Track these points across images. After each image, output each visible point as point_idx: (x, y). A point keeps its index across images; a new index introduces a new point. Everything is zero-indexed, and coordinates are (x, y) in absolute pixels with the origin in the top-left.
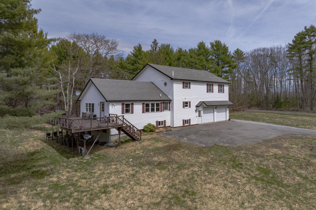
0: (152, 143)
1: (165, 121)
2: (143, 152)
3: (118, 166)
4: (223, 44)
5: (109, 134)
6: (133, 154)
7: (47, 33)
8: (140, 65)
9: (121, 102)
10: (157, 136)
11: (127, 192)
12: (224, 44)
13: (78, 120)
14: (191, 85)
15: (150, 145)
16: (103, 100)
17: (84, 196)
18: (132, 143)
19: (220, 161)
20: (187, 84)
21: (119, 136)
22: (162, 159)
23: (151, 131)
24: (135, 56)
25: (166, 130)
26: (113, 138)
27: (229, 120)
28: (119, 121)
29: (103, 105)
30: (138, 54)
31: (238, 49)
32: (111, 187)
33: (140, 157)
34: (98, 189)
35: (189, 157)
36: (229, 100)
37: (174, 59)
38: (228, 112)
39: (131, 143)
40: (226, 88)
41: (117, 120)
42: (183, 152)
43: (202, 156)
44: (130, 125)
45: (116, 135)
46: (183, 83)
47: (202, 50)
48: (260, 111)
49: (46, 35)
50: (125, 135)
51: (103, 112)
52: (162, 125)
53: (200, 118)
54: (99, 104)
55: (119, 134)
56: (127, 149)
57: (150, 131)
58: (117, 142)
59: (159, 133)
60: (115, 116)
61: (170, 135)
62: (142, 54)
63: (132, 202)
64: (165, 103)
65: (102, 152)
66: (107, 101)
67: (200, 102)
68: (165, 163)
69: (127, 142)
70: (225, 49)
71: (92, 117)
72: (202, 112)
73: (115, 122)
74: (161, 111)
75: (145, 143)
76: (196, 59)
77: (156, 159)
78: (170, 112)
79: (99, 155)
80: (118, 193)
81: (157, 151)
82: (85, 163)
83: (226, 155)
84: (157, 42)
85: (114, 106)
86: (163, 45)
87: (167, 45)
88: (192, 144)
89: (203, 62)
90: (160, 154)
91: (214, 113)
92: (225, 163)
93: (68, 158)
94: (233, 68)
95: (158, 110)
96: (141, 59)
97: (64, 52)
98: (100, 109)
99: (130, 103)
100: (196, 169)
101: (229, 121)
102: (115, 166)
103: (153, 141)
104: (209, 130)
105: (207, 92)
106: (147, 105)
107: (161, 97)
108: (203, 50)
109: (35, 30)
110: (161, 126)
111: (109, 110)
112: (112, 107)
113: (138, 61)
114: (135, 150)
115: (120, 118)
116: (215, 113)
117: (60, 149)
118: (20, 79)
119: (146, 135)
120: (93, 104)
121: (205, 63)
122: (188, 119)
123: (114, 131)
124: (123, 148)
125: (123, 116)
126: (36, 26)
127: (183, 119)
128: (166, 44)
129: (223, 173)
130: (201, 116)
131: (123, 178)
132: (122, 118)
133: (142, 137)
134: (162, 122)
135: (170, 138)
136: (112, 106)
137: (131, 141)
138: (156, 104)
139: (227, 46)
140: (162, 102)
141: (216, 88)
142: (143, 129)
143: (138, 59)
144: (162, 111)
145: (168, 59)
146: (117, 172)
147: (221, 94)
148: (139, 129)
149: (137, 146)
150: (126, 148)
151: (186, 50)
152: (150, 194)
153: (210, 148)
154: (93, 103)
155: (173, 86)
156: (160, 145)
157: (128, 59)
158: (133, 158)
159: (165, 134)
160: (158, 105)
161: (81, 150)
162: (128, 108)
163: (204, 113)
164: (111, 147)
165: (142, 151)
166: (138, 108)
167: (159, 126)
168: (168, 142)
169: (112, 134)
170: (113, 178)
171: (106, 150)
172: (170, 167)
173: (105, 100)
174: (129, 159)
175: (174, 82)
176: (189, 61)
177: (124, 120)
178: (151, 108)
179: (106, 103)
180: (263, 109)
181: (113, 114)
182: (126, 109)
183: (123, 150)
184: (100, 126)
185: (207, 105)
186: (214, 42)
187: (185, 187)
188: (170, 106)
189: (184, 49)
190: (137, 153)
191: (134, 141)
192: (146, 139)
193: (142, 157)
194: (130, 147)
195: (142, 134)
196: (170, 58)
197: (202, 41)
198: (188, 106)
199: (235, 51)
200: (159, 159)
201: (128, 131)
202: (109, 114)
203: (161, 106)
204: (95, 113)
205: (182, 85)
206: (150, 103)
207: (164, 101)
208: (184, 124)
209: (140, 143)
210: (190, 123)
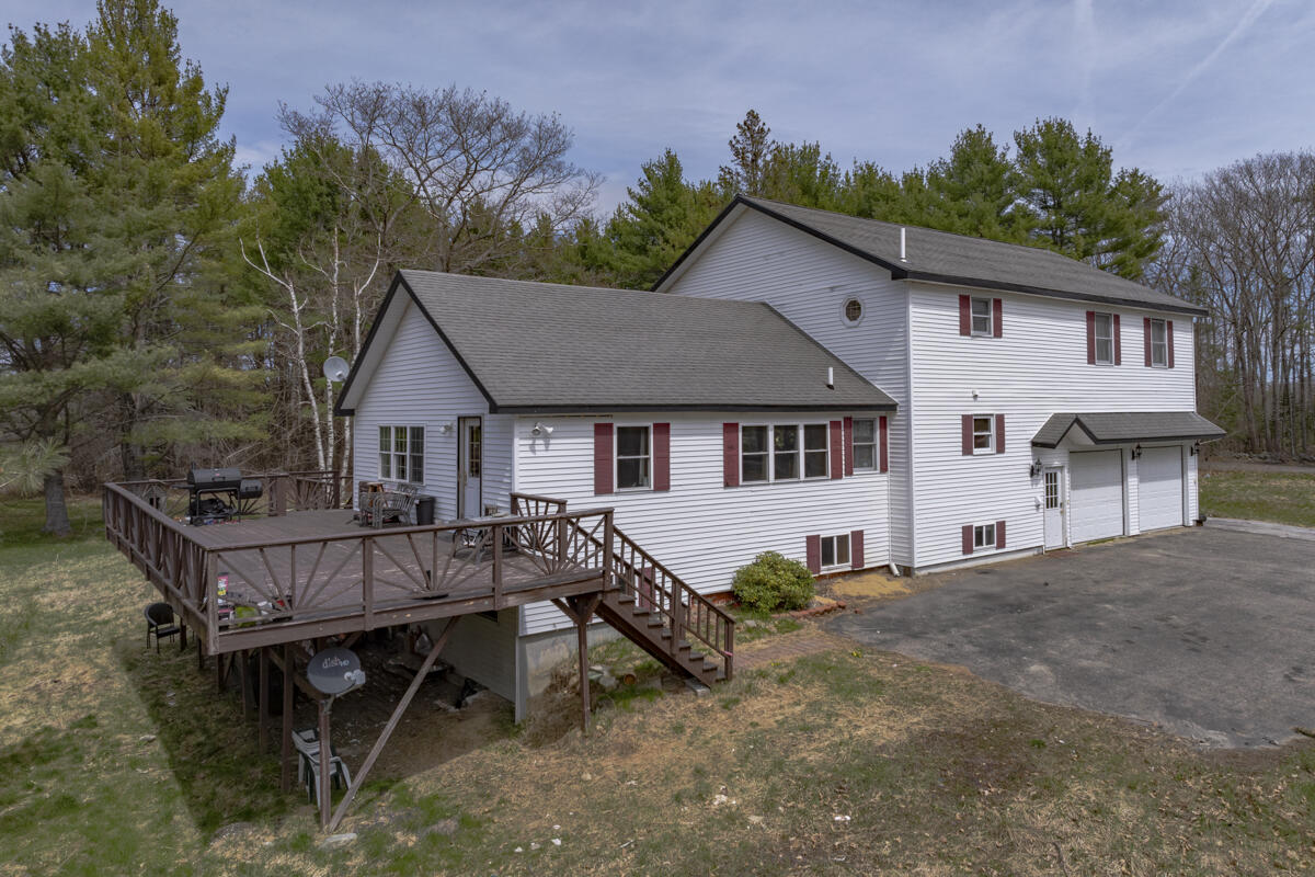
0: (814, 706)
1: (858, 536)
4: (1085, 136)
5: (516, 633)
7: (226, 91)
9: (595, 413)
10: (830, 644)
12: (1090, 134)
13: (261, 548)
14: (1005, 318)
16: (478, 407)
18: (673, 707)
20: (981, 306)
21: (582, 644)
23: (787, 604)
24: (650, 206)
26: (537, 657)
27: (1199, 522)
28: (577, 550)
29: (476, 433)
30: (664, 201)
31: (1137, 170)
36: (1199, 412)
38: (1192, 476)
39: (661, 704)
40: (1183, 341)
41: (561, 540)
44: (648, 565)
45: (559, 638)
46: (964, 301)
47: (979, 169)
49: (223, 101)
51: (473, 482)
52: (843, 558)
53: (1056, 511)
54: (448, 428)
56: (637, 759)
57: (779, 607)
58: (564, 681)
59: (832, 617)
60: (553, 509)
61: (915, 636)
62: (680, 199)
64: (857, 422)
65: (460, 773)
66: (496, 410)
67: (1056, 416)
69: (633, 693)
70: (1096, 162)
71: (415, 511)
72: (1065, 479)
73: (551, 547)
74: (837, 476)
75: (764, 709)
78: (885, 477)
79: (429, 812)
84: (761, 124)
85: (547, 445)
87: (805, 148)
91: (1123, 482)
94: (1138, 255)
95: (816, 468)
96: (676, 224)
97: (320, 195)
98: (455, 463)
99: (650, 424)
101: (1200, 531)
103: (815, 692)
105: (1091, 360)
106: (757, 437)
107: (830, 387)
108: (985, 168)
109: (162, 72)
110: (837, 567)
111: (511, 471)
112: (534, 451)
113: (663, 234)
114: (699, 772)
115: (587, 524)
116: (1132, 481)
117: (190, 732)
118: (71, 308)
119: (756, 632)
120: (418, 433)
122: (994, 522)
123: (542, 616)
124: (604, 752)
125: (608, 514)
126: (172, 54)
127: (967, 521)
128: (799, 146)
130: (1059, 501)
132: (601, 529)
133: (735, 654)
134: (843, 539)
135: (923, 659)
136: (534, 439)
137: (657, 683)
138: (807, 428)
139: (1103, 146)
140: (839, 417)
141: (1132, 337)
142: (728, 588)
143: (662, 222)
144: (840, 477)
147: (1158, 374)
148: (700, 592)
149: (710, 729)
150: (627, 749)
154: (417, 424)
155: (902, 321)
156: (875, 724)
160: (815, 435)
162: (632, 457)
163: (1074, 487)
165: (756, 788)
166: (696, 453)
167: (825, 570)
168: (924, 701)
169: (530, 632)
173: (487, 405)
175: (912, 296)
177: (617, 539)
178: (776, 456)
179: (490, 424)
180: (1282, 462)
181: (538, 500)
182: (619, 461)
184: (436, 593)
185: (1099, 437)
186: (1036, 132)
188: (883, 444)
190: (723, 807)
191: (684, 685)
192: (763, 675)
197: (980, 126)
198: (993, 441)
201: (643, 619)
202: (514, 498)
203: (836, 442)
204: (429, 488)
205: (955, 314)
206: (771, 423)
207: (856, 415)
208: (971, 551)
209: (726, 707)
210: (1002, 544)
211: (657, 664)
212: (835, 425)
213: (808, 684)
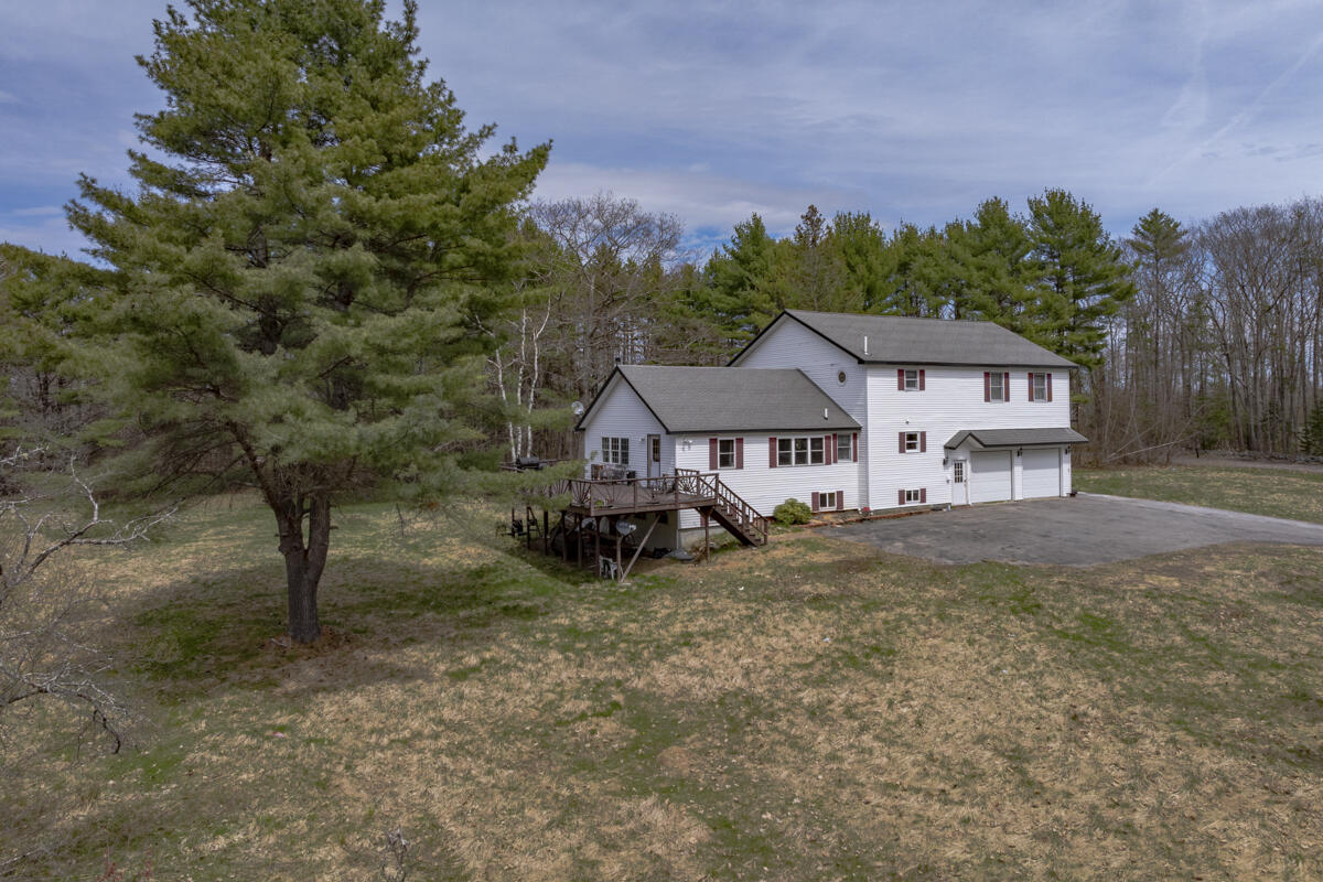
0: (799, 553)
1: (840, 494)
2: (773, 574)
3: (710, 600)
4: (1080, 204)
5: (676, 527)
6: (746, 576)
8: (757, 296)
9: (709, 434)
10: (814, 536)
11: (738, 645)
12: (1084, 203)
14: (927, 380)
15: (794, 559)
16: (657, 430)
17: (644, 648)
18: (741, 553)
19: (982, 599)
20: (911, 375)
21: (707, 533)
22: (824, 589)
23: (797, 521)
25: (841, 521)
26: (685, 539)
27: (1073, 495)
28: (705, 489)
29: (656, 443)
30: (751, 254)
31: (1157, 210)
32: (699, 636)
33: (763, 584)
34: (670, 639)
35: (898, 586)
36: (1072, 428)
37: (886, 269)
38: (1067, 467)
39: (738, 552)
40: (1061, 386)
41: (698, 486)
42: (884, 575)
43: (937, 586)
44: (737, 501)
45: (697, 531)
46: (901, 373)
47: (995, 232)
48: (1244, 464)
50: (722, 530)
51: (655, 464)
52: (831, 504)
53: (961, 485)
54: (643, 440)
55: (705, 526)
56: (728, 566)
57: (795, 523)
58: (697, 549)
59: (819, 528)
60: (694, 474)
61: (854, 534)
62: (764, 253)
63: (750, 660)
64: (841, 436)
65: (662, 571)
66: (668, 432)
67: (961, 432)
68: (830, 597)
69: (727, 549)
70: (1089, 224)
71: (625, 478)
72: (967, 467)
73: (693, 490)
74: (828, 463)
75: (778, 554)
76: (971, 268)
77: (808, 588)
78: (856, 464)
79: (654, 579)
80: (718, 647)
81: (812, 572)
82: (624, 593)
83: (1005, 584)
84: (818, 214)
85: (690, 448)
86: (841, 220)
87: (859, 216)
88: (915, 558)
89: (999, 279)
90: (820, 578)
91: (1011, 469)
92: (993, 603)
93: (575, 583)
94: (1118, 298)
95: (817, 458)
96: (760, 273)
98: (646, 455)
99: (734, 439)
100: (911, 611)
101: (1073, 500)
102: (702, 601)
103: (802, 549)
104: (983, 523)
105: (987, 400)
106: (785, 444)
107: (826, 418)
108: (998, 230)
110: (827, 509)
111: (674, 459)
112: (684, 450)
113: (750, 280)
114: (751, 568)
115: (708, 480)
116: (1018, 469)
117: (545, 565)
119: (783, 532)
120: (625, 442)
121: (1005, 281)
122: (919, 489)
123: (690, 518)
124: (716, 565)
125: (717, 475)
127: (902, 488)
128: (855, 214)
129: (977, 621)
130: (964, 478)
131: (726, 621)
132: (713, 482)
133: (769, 537)
134: (831, 495)
135: (852, 541)
136: (685, 446)
137: (737, 546)
138: (812, 439)
139: (1093, 213)
140: (830, 434)
141: (1019, 385)
142: (772, 514)
143: (750, 271)
144: (830, 464)
145: (861, 270)
146: (709, 611)
147: (1040, 407)
148: (761, 515)
149: (757, 559)
150: (724, 564)
151: (933, 231)
152: (790, 650)
153: (963, 569)
154: (624, 437)
155: (864, 384)
156: (821, 558)
157: (713, 267)
158: (748, 584)
159: (839, 530)
160: (816, 443)
161: (606, 563)
162: (726, 453)
163: (974, 470)
164: (683, 561)
165: (770, 571)
166: (756, 452)
167: (822, 509)
168: (844, 553)
169: (683, 528)
170: (702, 620)
171: (672, 568)
172: (842, 606)
173: (664, 430)
174: (737, 587)
175: (869, 372)
176: (945, 275)
177: (720, 485)
178: (796, 453)
179: (664, 440)
180: (1255, 459)
181: (687, 471)
182: (721, 456)
183: (718, 568)
184: (657, 501)
185: (986, 444)
186: (1044, 199)
187: (874, 642)
188: (855, 448)
189: (923, 227)
190: (758, 575)
191: (747, 547)
192: (780, 543)
193: (770, 582)
194: (737, 561)
195: (769, 530)
196: (870, 269)
197: (996, 198)
198: (919, 446)
199: (1145, 221)
200: (816, 590)
201: (730, 518)
202: (676, 470)
203: (828, 447)
204: (632, 467)
205: (896, 380)
206: (793, 438)
207: (838, 433)
208: (904, 503)
209: (763, 553)
210: (923, 500)
211: (737, 541)
212: (828, 438)
213: (798, 547)
